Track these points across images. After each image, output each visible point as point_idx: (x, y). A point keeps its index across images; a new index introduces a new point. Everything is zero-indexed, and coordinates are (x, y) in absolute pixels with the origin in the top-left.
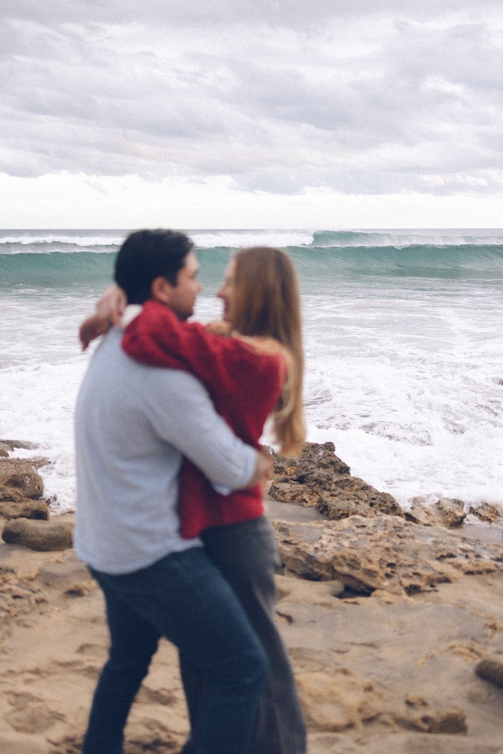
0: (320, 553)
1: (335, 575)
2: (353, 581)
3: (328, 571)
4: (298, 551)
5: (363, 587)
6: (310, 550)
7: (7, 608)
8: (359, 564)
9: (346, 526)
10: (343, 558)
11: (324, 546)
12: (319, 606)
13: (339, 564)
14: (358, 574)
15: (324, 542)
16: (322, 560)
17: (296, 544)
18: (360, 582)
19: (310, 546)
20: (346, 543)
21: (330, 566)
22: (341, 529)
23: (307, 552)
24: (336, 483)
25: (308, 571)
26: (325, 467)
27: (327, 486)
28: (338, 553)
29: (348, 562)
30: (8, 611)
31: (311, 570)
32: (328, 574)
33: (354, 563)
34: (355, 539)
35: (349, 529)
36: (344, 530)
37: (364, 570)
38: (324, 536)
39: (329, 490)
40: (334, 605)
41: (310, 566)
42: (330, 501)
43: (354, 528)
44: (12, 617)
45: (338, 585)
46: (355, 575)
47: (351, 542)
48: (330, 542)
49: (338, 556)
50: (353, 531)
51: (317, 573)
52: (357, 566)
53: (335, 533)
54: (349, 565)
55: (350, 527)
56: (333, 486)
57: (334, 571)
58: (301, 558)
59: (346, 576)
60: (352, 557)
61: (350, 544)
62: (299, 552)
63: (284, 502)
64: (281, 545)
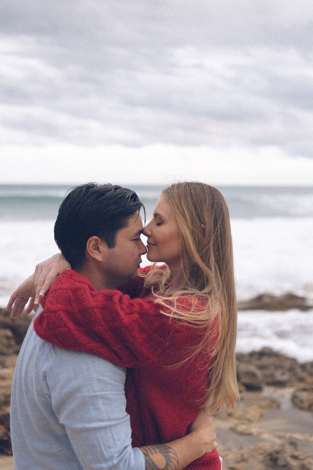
63: (302, 408)
64: (289, 459)
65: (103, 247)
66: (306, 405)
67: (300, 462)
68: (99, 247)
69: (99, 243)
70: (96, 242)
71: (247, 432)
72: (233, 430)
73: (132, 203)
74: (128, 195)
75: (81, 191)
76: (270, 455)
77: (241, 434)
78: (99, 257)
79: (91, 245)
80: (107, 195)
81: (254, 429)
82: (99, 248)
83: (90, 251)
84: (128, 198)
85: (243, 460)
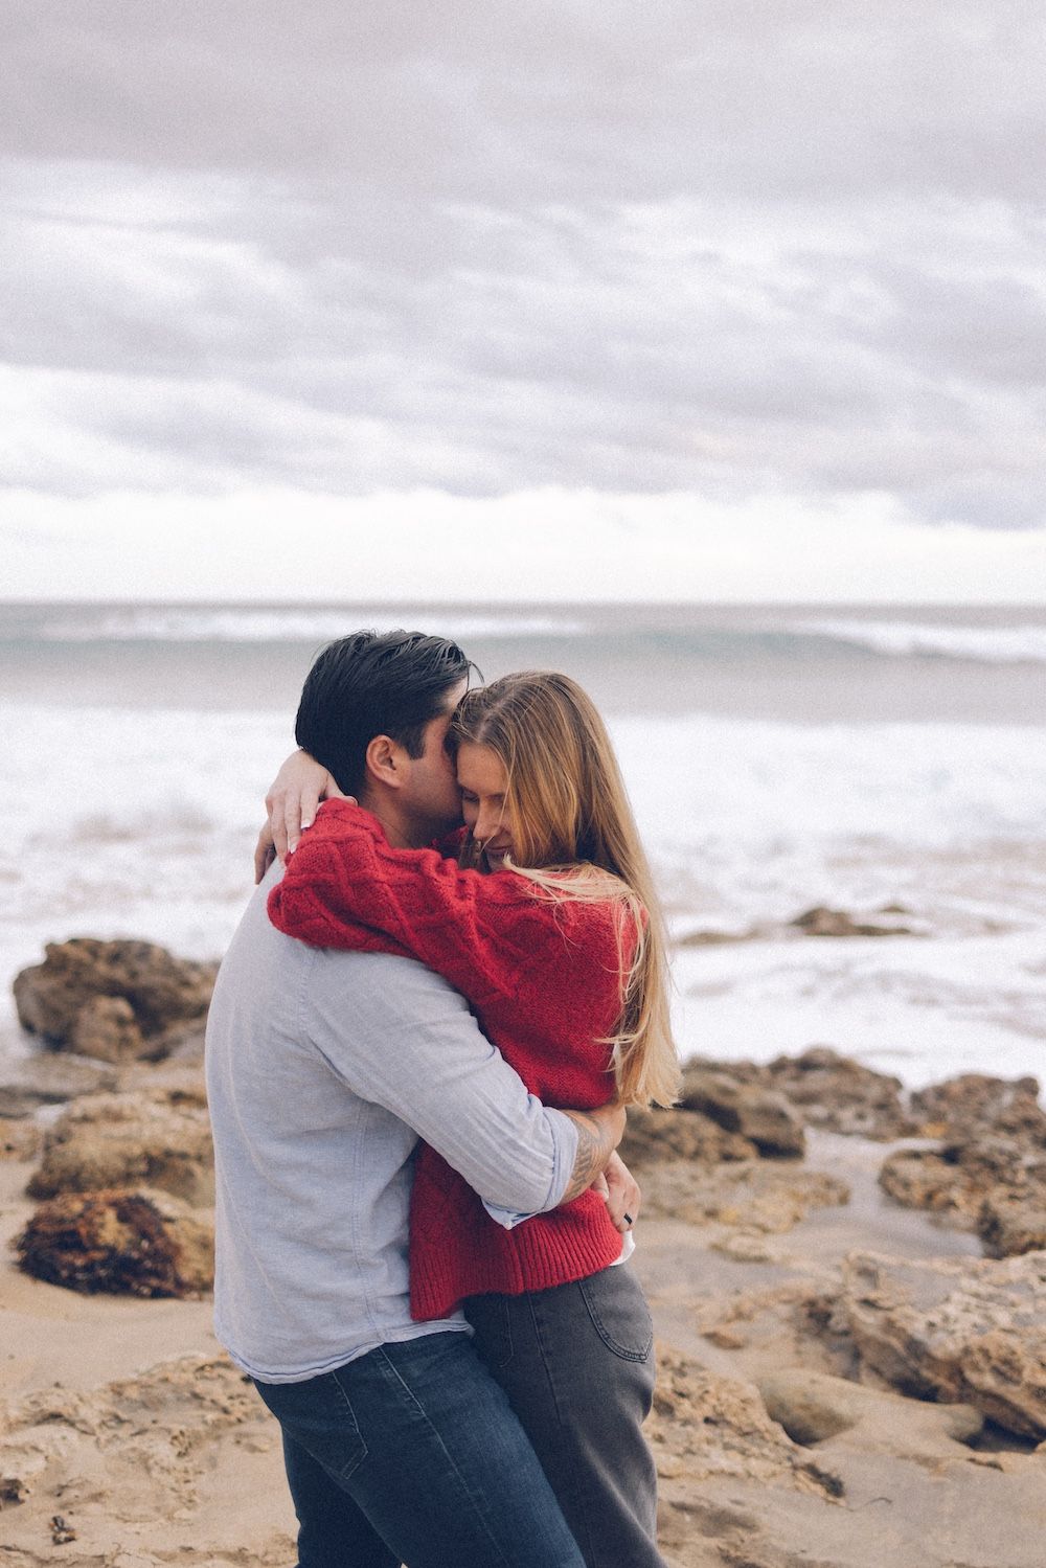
0: (940, 1336)
1: (967, 1393)
2: (1005, 1411)
3: (950, 1379)
4: (890, 1326)
5: (1027, 1427)
6: (917, 1328)
7: (226, 1403)
8: (1019, 1371)
9: (1014, 1276)
10: (986, 1353)
11: (952, 1321)
12: (912, 1464)
13: (976, 1368)
14: (1017, 1396)
15: (951, 1310)
16: (939, 1353)
17: (889, 1309)
18: (1021, 1414)
19: (921, 1316)
20: (1003, 1318)
21: (955, 1369)
22: (1003, 1281)
23: (910, 1331)
24: (1031, 1170)
25: (908, 1374)
26: (1011, 1129)
27: (1008, 1175)
28: (975, 1340)
29: (994, 1362)
30: (225, 1411)
31: (916, 1372)
32: (951, 1387)
33: (1007, 1368)
34: (1026, 1308)
35: (1023, 1285)
36: (1009, 1284)
37: (1029, 1386)
38: (956, 1296)
39: (1012, 1184)
40: (944, 1465)
41: (913, 1363)
42: (1004, 1209)
43: (1034, 1281)
44: (230, 1424)
45: (967, 1416)
46: (1010, 1397)
47: (1017, 1315)
48: (967, 1310)
49: (975, 1348)
50: (1031, 1288)
51: (928, 1382)
52: (1015, 1376)
53: (984, 1290)
54: (996, 1371)
55: (1024, 1280)
56: (1022, 1177)
57: (964, 1381)
58: (895, 1343)
59: (988, 1395)
60: (1003, 1352)
61: (1013, 1321)
62: (893, 1327)
63: (904, 1204)
64: (855, 1308)
65: (400, 759)
66: (917, 1193)
67: (881, 1314)
68: (393, 758)
69: (391, 749)
70: (385, 748)
71: (755, 1253)
72: (718, 1249)
73: (452, 666)
74: (442, 650)
75: (346, 648)
76: (811, 1303)
77: (740, 1259)
78: (392, 779)
79: (376, 753)
80: (401, 652)
81: (771, 1247)
82: (391, 761)
83: (374, 765)
84: (444, 656)
85: (740, 1315)
